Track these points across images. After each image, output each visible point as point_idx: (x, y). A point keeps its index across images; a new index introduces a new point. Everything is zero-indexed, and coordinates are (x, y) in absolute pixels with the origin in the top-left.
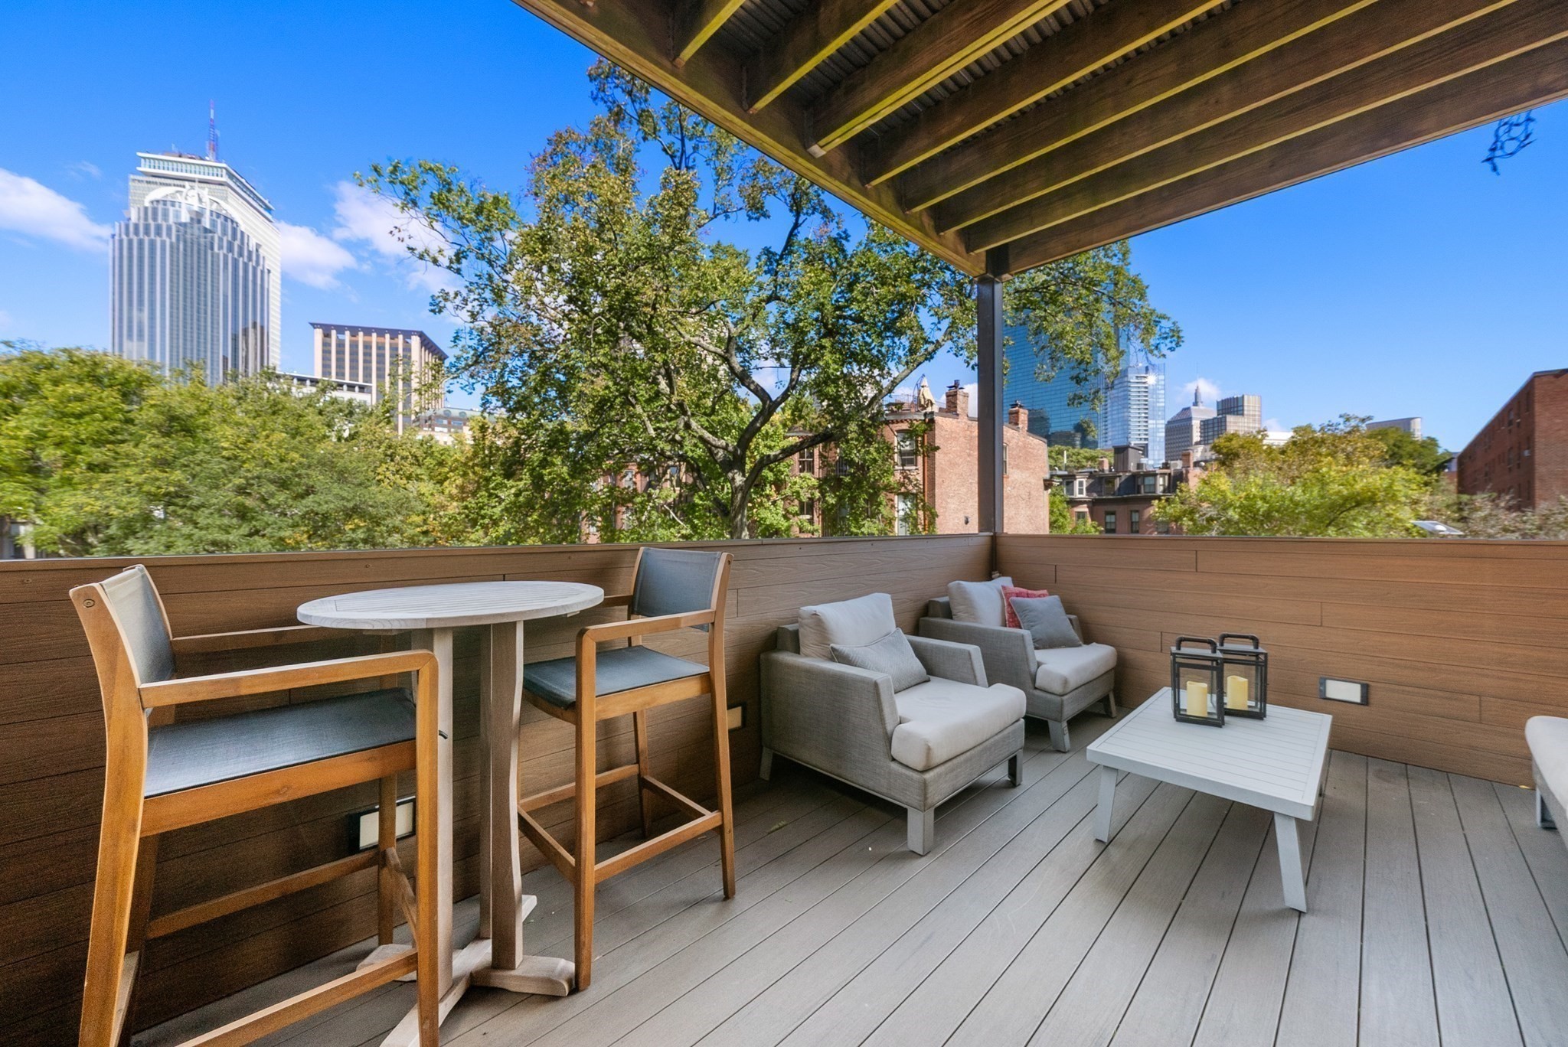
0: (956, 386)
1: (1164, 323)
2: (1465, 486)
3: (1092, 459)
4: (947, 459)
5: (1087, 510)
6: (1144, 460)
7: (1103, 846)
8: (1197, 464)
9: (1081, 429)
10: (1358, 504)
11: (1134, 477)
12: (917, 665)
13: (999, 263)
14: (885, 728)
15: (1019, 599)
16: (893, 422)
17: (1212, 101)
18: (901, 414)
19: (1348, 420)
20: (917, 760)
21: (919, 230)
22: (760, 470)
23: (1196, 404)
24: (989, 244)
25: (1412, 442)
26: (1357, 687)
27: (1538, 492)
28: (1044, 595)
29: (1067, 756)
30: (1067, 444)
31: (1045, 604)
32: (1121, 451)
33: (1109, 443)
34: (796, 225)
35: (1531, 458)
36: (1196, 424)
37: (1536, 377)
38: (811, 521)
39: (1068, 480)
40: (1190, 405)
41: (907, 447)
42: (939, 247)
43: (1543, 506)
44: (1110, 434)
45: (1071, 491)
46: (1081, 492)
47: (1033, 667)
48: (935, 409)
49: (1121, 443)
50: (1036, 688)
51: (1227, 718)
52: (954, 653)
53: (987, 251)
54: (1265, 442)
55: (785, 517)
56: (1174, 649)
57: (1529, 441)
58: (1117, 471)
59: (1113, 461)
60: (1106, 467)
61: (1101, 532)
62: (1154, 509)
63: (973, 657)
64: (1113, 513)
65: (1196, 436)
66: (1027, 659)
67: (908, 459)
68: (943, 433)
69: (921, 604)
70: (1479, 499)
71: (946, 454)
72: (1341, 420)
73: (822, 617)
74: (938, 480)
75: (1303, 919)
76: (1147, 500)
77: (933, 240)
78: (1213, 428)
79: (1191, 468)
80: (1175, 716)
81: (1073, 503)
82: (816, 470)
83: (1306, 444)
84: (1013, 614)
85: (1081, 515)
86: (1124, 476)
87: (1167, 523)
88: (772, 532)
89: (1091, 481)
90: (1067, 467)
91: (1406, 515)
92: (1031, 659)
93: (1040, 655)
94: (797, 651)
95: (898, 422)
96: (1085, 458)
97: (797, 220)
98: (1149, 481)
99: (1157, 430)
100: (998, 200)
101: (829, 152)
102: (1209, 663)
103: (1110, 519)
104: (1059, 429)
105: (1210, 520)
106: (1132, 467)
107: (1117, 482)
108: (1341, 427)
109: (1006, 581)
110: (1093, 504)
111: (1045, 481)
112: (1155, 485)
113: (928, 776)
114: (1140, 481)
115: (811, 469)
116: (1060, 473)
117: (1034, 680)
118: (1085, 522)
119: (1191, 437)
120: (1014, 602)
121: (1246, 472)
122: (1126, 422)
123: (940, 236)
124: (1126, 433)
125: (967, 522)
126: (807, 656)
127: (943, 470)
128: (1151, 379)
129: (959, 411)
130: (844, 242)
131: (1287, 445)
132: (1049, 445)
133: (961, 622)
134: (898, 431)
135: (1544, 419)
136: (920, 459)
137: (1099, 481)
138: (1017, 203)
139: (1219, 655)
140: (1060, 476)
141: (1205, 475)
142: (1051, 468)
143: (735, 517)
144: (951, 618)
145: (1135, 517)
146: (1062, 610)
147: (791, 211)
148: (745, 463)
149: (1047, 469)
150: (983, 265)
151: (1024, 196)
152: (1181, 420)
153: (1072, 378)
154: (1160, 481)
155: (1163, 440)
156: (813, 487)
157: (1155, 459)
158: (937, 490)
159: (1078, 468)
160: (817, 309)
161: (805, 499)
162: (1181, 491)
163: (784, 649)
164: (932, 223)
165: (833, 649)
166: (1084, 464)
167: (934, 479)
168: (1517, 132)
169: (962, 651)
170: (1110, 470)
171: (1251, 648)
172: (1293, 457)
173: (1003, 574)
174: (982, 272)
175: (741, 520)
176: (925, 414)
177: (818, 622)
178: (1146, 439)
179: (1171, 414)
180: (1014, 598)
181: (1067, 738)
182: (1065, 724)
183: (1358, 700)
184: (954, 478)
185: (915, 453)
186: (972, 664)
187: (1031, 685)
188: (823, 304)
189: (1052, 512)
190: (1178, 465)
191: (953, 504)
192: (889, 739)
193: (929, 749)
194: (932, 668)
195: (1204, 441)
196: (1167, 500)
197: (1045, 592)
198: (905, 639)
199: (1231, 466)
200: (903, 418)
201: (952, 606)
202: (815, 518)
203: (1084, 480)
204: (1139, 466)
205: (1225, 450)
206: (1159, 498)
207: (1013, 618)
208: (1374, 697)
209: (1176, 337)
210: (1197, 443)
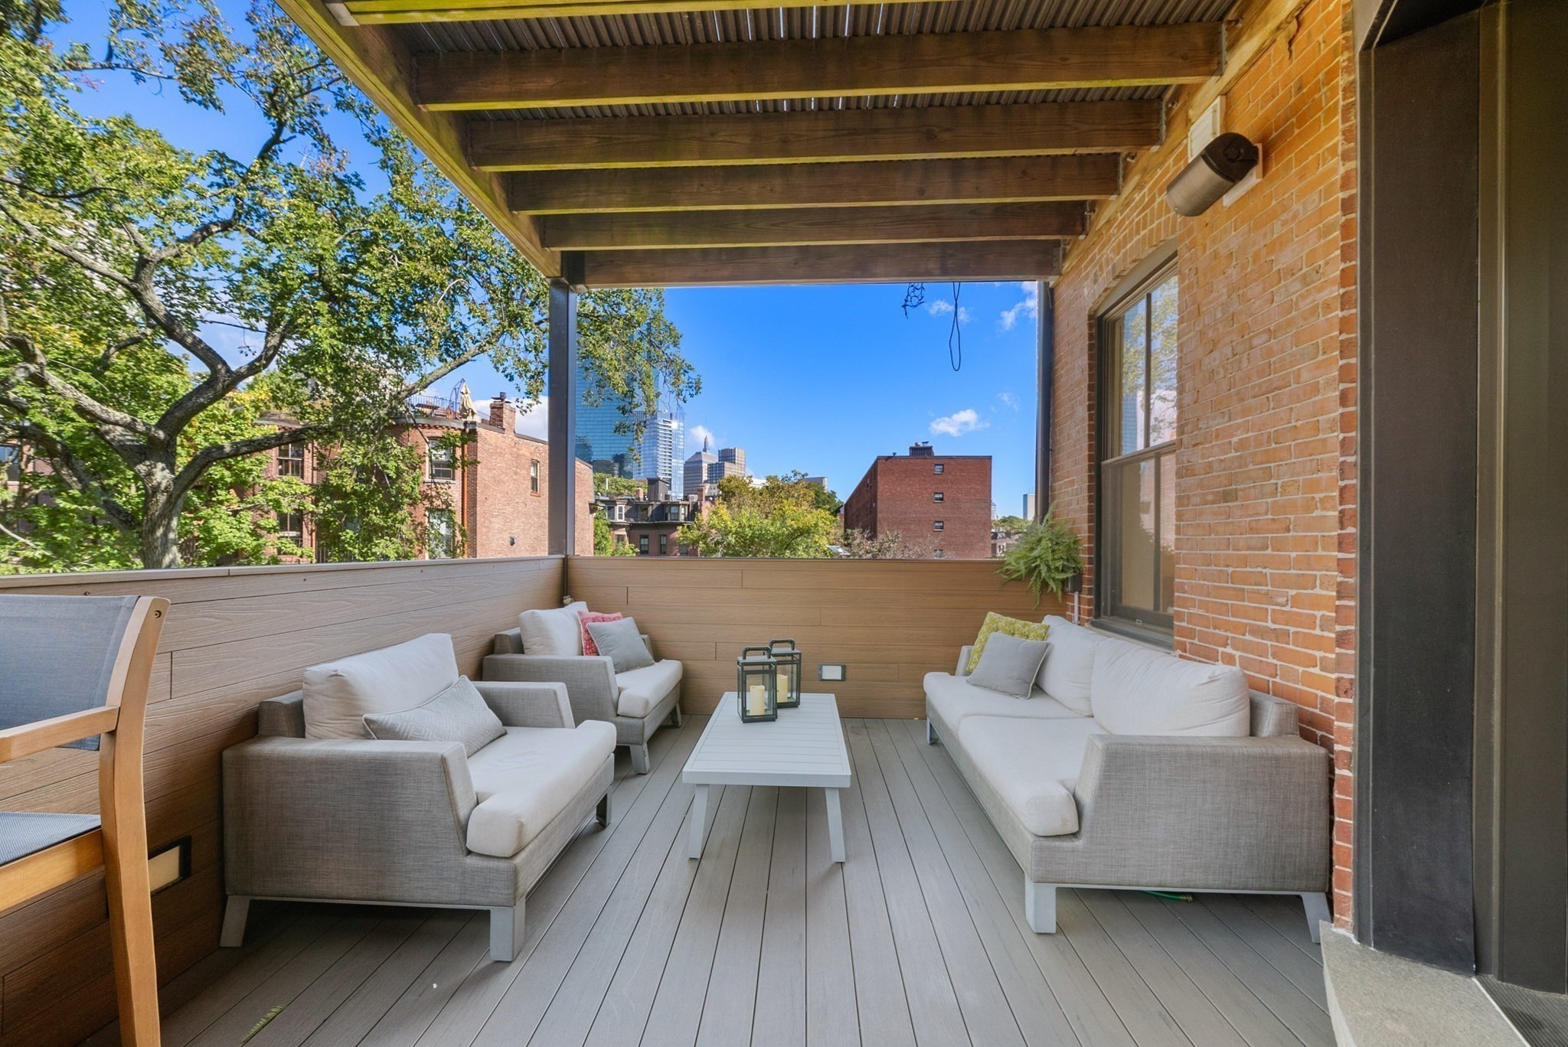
0: (502, 398)
1: (691, 374)
2: (848, 524)
3: (630, 488)
4: (491, 475)
5: (625, 533)
6: (669, 493)
7: (697, 862)
8: (707, 498)
9: (620, 459)
10: (802, 534)
11: (663, 506)
12: (492, 719)
13: (574, 270)
14: (457, 815)
15: (596, 624)
16: (423, 426)
17: (769, 188)
18: (434, 419)
19: (795, 475)
20: (502, 845)
21: (488, 196)
22: (208, 464)
23: (705, 450)
24: (566, 246)
25: (825, 494)
26: (839, 669)
27: (879, 529)
28: (619, 618)
29: (648, 776)
30: (607, 472)
31: (621, 629)
32: (653, 482)
33: (642, 475)
34: (276, 140)
35: (876, 507)
36: (705, 466)
37: (879, 458)
38: (298, 541)
39: (610, 505)
40: (701, 450)
41: (442, 455)
42: (511, 227)
43: (880, 536)
44: (642, 467)
45: (612, 516)
46: (620, 518)
47: (615, 694)
48: (477, 419)
49: (653, 477)
50: (618, 715)
51: (779, 712)
52: (536, 694)
53: (562, 252)
54: (750, 485)
55: (254, 534)
56: (740, 659)
57: (874, 498)
58: (649, 500)
59: (646, 491)
60: (641, 497)
61: (637, 553)
62: (677, 535)
63: (559, 697)
64: (646, 537)
65: (705, 477)
66: (609, 687)
67: (443, 470)
68: (487, 447)
69: (485, 640)
70: (856, 532)
71: (490, 470)
72: (792, 474)
73: (347, 677)
74: (479, 497)
75: (845, 868)
76: (673, 527)
77: (505, 216)
78: (716, 470)
79: (703, 502)
80: (743, 719)
81: (614, 526)
82: (308, 472)
83: (775, 490)
84: (590, 641)
85: (620, 538)
86: (656, 504)
87: (687, 546)
88: (226, 555)
89: (629, 507)
90: (608, 494)
91: (824, 543)
92: (613, 686)
93: (621, 680)
94: (300, 732)
95: (430, 427)
96: (624, 486)
97: (279, 132)
98: (673, 510)
99: (678, 468)
100: (582, 200)
101: (363, 26)
102: (760, 668)
103: (644, 541)
104: (600, 458)
105: (717, 543)
106: (661, 498)
107: (650, 509)
108: (793, 479)
109: (580, 606)
110: (631, 528)
111: (590, 504)
112: (678, 513)
113: (518, 860)
114: (667, 509)
115: (299, 470)
116: (601, 498)
117: (616, 708)
118: (624, 545)
119: (701, 476)
120: (590, 627)
121: (739, 506)
122: (655, 459)
123: (513, 215)
124: (655, 468)
125: (512, 543)
126: (319, 738)
127: (486, 487)
128: (674, 425)
129: (505, 425)
130: (353, 188)
131: (763, 489)
132: (594, 472)
133: (535, 655)
134: (431, 438)
135: (883, 486)
136: (458, 473)
137: (635, 508)
138: (601, 210)
139: (773, 659)
140: (602, 501)
141: (713, 508)
142: (596, 494)
143: (153, 531)
144: (523, 653)
145: (664, 541)
146: (637, 631)
147: (267, 114)
148: (174, 455)
149: (592, 494)
150: (558, 267)
151: (608, 206)
152: (695, 462)
153: (618, 408)
154: (682, 510)
155: (682, 476)
156: (303, 495)
157: (677, 493)
158: (478, 508)
159: (618, 495)
160: (312, 262)
161: (287, 510)
162: (698, 520)
163: (275, 733)
164: (504, 195)
165: (369, 722)
166: (622, 491)
167: (475, 495)
168: (917, 293)
169: (546, 692)
170: (645, 499)
171: (789, 650)
172: (766, 495)
173: (575, 599)
174: (558, 274)
175: (165, 534)
176: (465, 424)
177: (341, 687)
178: (670, 475)
179: (688, 456)
180: (591, 624)
181: (647, 758)
182: (645, 745)
183: (839, 678)
184: (499, 495)
185: (452, 464)
186: (558, 705)
187: (613, 713)
188: (322, 258)
189: (596, 534)
190: (694, 498)
191: (497, 524)
192: (463, 829)
193: (522, 825)
194: (507, 717)
195: (710, 481)
196: (688, 527)
197: (619, 614)
198: (473, 686)
199: (729, 502)
200: (437, 423)
201: (523, 638)
202: (306, 535)
203: (623, 506)
204: (667, 497)
205: (726, 489)
206: (681, 524)
207: (590, 646)
208: (848, 676)
209: (697, 388)
210: (706, 482)
